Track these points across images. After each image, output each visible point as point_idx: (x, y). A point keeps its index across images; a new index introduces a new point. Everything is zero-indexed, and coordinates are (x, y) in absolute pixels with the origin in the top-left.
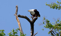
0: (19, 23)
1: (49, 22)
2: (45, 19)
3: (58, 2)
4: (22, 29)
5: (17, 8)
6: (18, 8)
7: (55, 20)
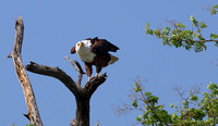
0: (28, 91)
1: (155, 100)
2: (139, 89)
3: (195, 22)
4: (38, 116)
5: (19, 28)
6: (23, 28)
7: (181, 95)
